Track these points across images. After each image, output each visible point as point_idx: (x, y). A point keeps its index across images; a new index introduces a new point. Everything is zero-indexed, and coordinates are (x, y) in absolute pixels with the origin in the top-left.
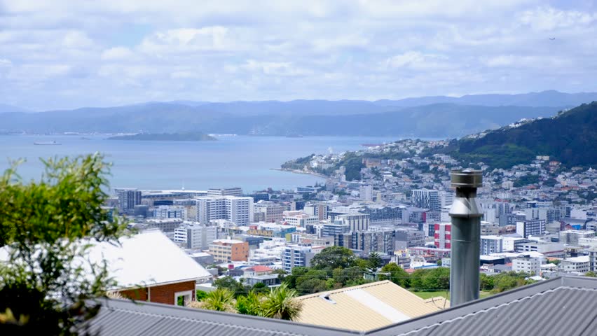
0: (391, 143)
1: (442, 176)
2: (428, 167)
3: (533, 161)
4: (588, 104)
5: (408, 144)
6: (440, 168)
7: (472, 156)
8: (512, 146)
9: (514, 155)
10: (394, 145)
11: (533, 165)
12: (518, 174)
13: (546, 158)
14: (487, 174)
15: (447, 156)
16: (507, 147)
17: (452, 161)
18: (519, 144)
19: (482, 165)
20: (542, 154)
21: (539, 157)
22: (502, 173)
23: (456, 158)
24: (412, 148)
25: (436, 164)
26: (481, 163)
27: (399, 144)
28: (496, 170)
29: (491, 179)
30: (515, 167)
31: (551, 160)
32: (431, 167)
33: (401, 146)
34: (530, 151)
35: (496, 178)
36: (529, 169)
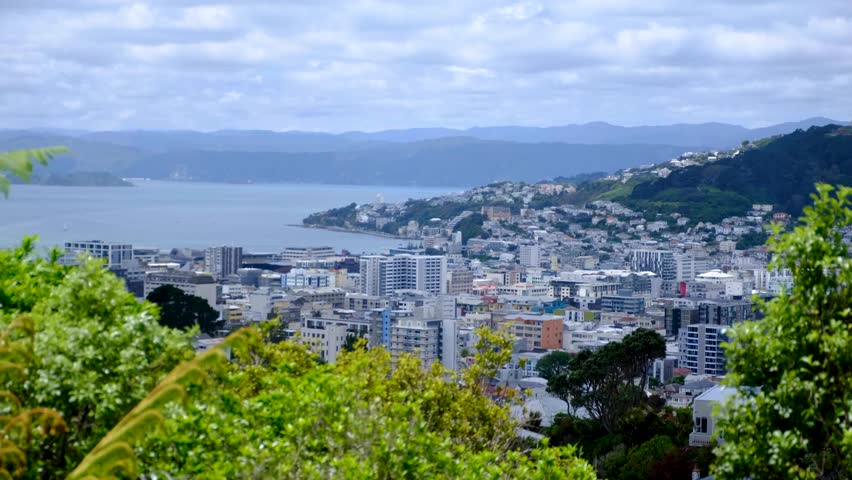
0: (482, 188)
1: (618, 233)
2: (589, 219)
3: (748, 213)
4: (805, 129)
5: (509, 189)
6: (610, 221)
7: (659, 204)
8: (713, 190)
9: (720, 204)
10: (486, 189)
11: (751, 219)
12: (738, 231)
13: (768, 208)
14: (689, 231)
15: (614, 204)
16: (707, 191)
17: (627, 212)
18: (723, 186)
19: (678, 217)
20: (762, 203)
21: (756, 207)
22: (714, 230)
23: (631, 206)
24: (516, 194)
25: (600, 215)
26: (676, 214)
27: (494, 189)
28: (701, 225)
29: (697, 238)
30: (726, 220)
31: (775, 210)
32: (595, 221)
33: (499, 192)
34: (744, 198)
35: (707, 236)
36: (747, 224)
